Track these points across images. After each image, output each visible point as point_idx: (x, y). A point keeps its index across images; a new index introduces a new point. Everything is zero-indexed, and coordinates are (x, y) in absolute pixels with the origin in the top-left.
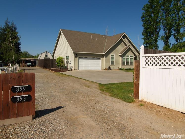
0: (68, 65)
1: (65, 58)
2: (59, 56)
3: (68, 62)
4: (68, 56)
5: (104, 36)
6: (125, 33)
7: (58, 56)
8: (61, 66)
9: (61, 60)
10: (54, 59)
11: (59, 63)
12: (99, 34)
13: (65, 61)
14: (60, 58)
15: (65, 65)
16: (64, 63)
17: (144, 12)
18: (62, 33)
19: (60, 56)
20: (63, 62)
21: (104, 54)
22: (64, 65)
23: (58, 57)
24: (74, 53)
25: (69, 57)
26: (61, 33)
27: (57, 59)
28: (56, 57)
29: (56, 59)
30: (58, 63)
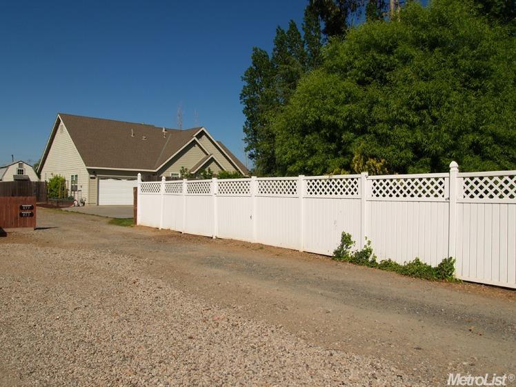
0: (76, 195)
1: (68, 179)
2: (55, 174)
3: (74, 189)
4: (76, 176)
5: (164, 131)
6: (203, 129)
7: (52, 174)
8: (59, 197)
9: (59, 183)
10: (43, 180)
11: (55, 190)
12: (153, 126)
13: (69, 186)
14: (57, 178)
15: (69, 195)
16: (68, 190)
17: (246, 84)
18: (62, 123)
19: (57, 173)
20: (63, 189)
21: (154, 171)
22: (67, 195)
23: (52, 177)
24: (88, 169)
25: (78, 178)
26: (59, 122)
27: (50, 180)
28: (46, 177)
29: (48, 181)
30: (51, 191)
